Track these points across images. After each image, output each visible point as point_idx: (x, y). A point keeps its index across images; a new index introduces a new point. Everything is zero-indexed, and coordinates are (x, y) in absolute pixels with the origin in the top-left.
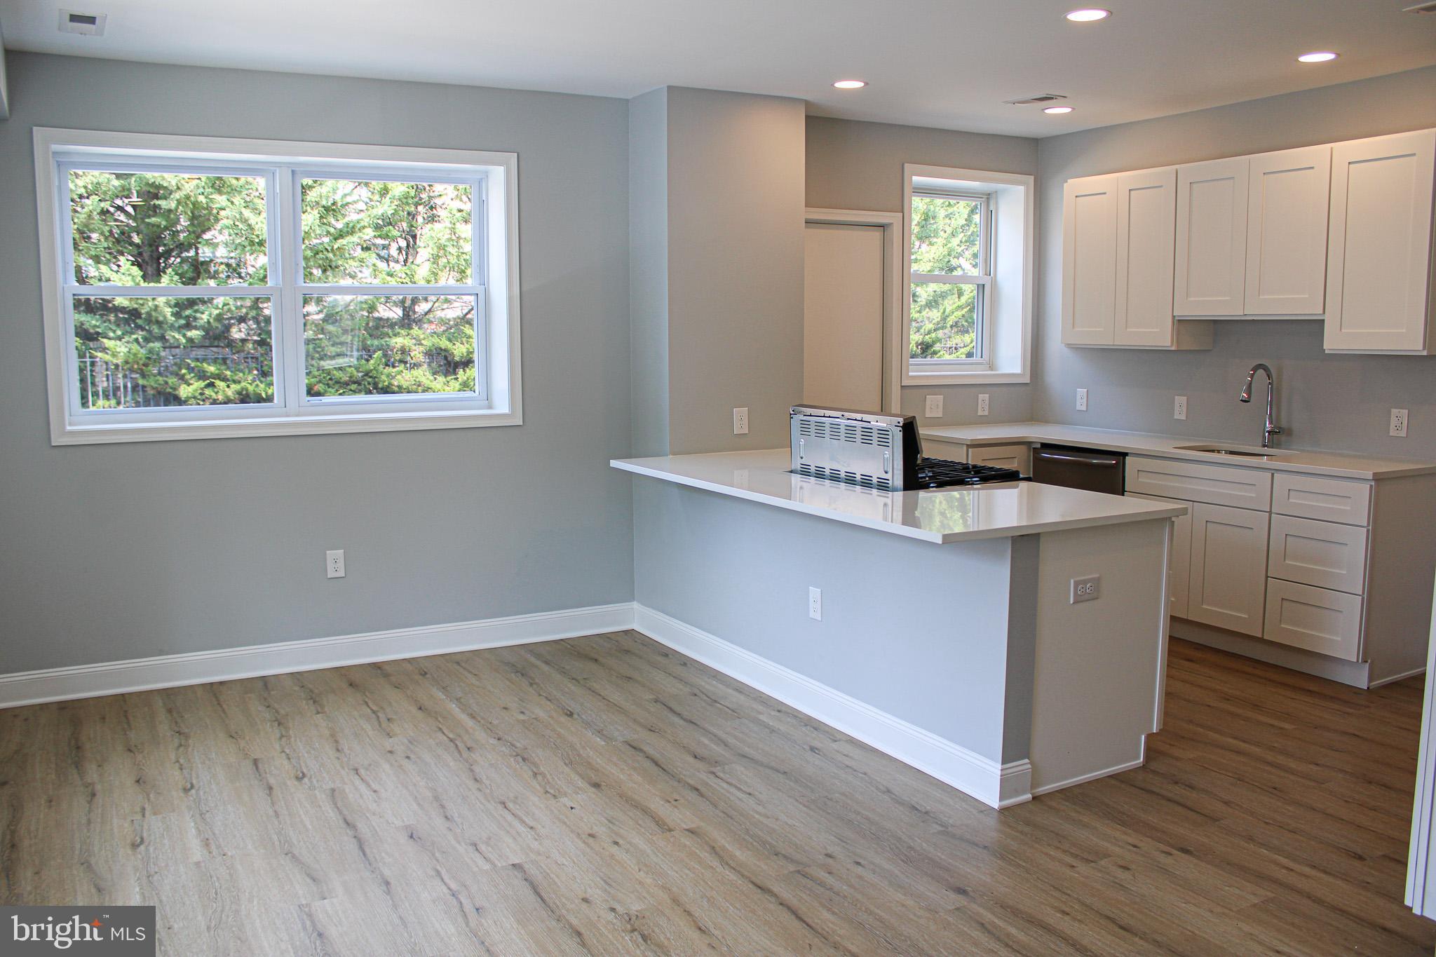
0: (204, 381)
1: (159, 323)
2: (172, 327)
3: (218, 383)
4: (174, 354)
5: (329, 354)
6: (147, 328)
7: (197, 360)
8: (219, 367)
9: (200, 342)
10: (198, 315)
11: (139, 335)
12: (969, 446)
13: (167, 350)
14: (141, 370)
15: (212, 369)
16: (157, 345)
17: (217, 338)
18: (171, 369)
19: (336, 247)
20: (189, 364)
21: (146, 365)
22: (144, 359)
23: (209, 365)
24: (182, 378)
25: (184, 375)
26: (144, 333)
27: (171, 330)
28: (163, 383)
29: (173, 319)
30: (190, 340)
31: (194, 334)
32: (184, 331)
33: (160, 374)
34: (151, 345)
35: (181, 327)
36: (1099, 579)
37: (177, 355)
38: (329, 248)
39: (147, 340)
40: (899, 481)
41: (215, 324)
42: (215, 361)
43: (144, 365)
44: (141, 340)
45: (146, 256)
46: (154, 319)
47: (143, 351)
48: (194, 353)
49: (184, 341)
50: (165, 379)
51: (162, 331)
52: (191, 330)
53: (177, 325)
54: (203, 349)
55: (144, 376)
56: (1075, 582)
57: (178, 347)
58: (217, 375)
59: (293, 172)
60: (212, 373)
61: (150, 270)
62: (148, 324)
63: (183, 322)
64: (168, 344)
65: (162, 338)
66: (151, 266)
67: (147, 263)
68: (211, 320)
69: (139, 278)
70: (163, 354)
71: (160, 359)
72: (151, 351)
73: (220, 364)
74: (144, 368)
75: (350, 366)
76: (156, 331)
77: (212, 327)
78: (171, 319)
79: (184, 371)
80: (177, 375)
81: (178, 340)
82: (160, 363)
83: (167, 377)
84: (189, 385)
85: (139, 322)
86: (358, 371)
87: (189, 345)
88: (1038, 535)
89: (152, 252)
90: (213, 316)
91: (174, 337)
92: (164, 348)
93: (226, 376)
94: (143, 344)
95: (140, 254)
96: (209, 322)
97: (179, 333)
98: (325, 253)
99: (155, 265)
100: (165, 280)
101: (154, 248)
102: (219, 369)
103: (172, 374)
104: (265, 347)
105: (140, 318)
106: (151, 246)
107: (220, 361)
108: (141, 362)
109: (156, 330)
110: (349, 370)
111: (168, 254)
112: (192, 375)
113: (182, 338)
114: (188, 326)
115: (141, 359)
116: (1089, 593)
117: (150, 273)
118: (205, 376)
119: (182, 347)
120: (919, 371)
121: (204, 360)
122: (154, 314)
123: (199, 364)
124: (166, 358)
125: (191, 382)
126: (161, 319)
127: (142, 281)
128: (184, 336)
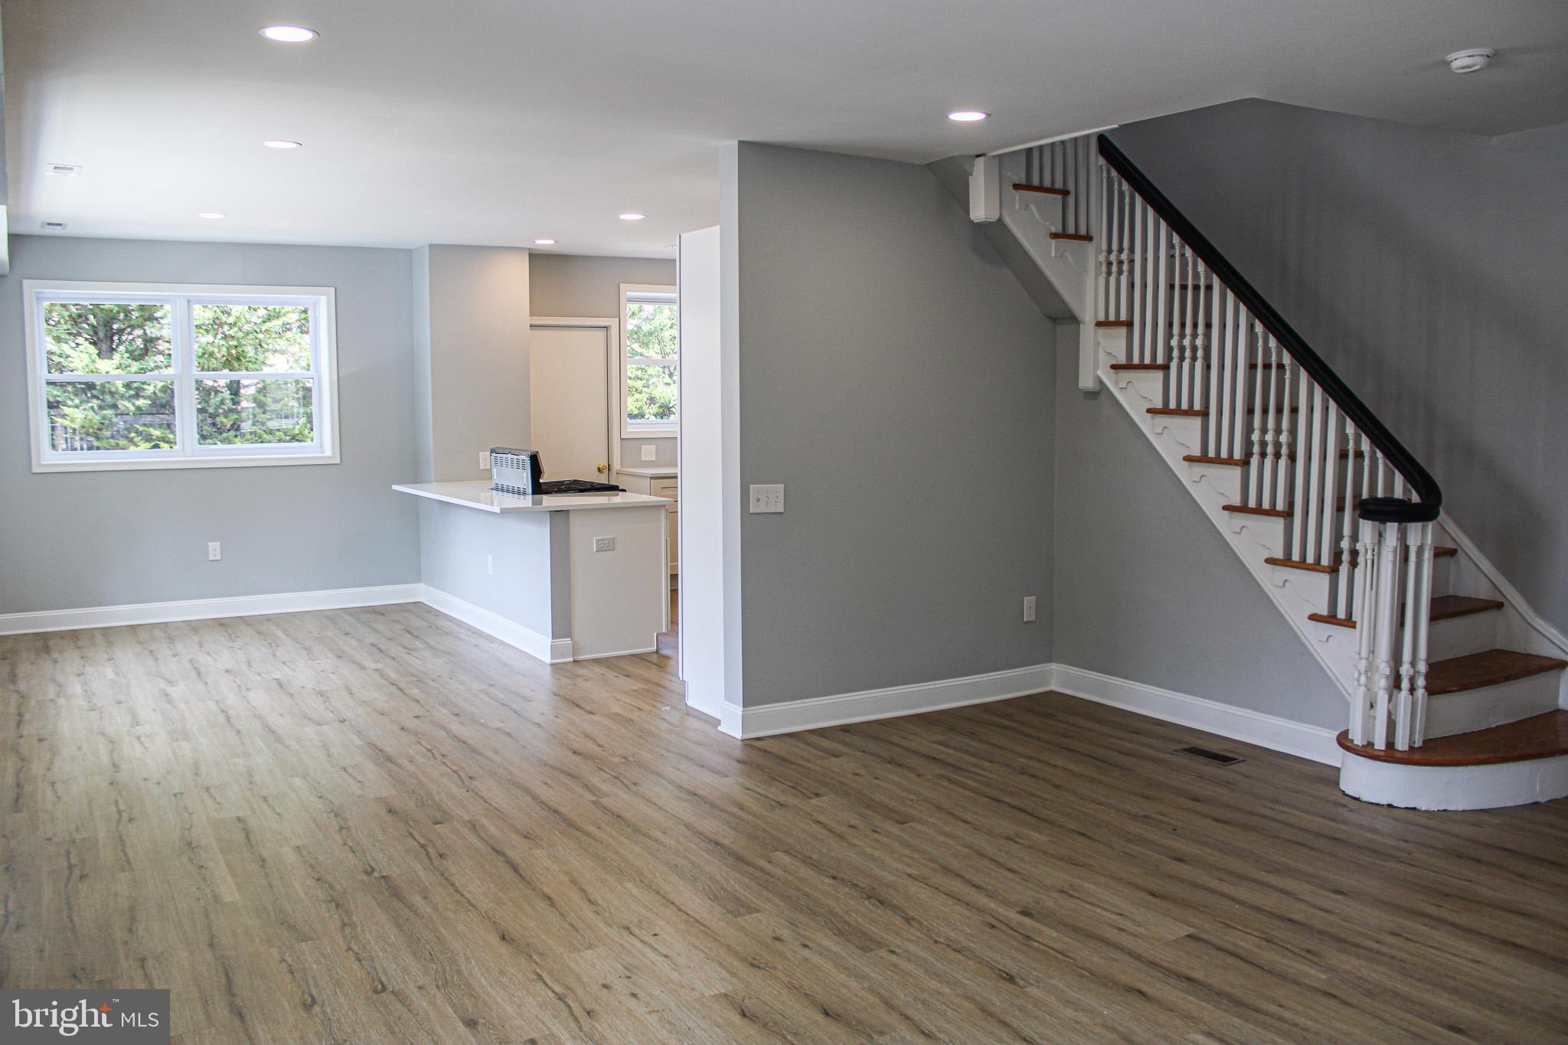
0: (150, 443)
1: (112, 393)
2: (122, 396)
3: (162, 444)
4: (125, 420)
5: (260, 420)
6: (101, 397)
7: (145, 425)
8: (163, 431)
9: (147, 410)
10: (145, 387)
11: (95, 403)
12: (651, 478)
13: (119, 417)
14: (96, 433)
15: (157, 433)
16: (109, 412)
17: (163, 406)
18: (121, 432)
19: (263, 329)
20: (138, 429)
21: (100, 429)
22: (98, 424)
23: (155, 429)
24: (131, 441)
25: (132, 438)
26: (99, 402)
27: (122, 400)
28: (114, 444)
29: (124, 390)
30: (139, 408)
31: (141, 402)
32: (134, 401)
33: (113, 437)
34: (105, 412)
35: (131, 397)
36: (614, 539)
37: (128, 421)
38: (258, 330)
39: (101, 408)
40: (529, 490)
41: (160, 394)
42: (160, 426)
43: (98, 429)
44: (96, 408)
45: (101, 335)
46: (107, 390)
47: (98, 417)
48: (143, 419)
49: (133, 409)
50: (117, 441)
51: (114, 401)
52: (138, 400)
53: (127, 395)
54: (151, 416)
55: (98, 438)
56: (597, 541)
57: (128, 414)
58: (162, 438)
59: (189, 301)
60: (157, 437)
61: (104, 347)
62: (103, 394)
63: (132, 392)
64: (119, 412)
65: (115, 406)
66: (106, 344)
67: (102, 341)
68: (157, 392)
69: (95, 356)
70: (115, 420)
71: (112, 424)
72: (104, 418)
73: (164, 429)
74: (98, 432)
75: (279, 430)
76: (109, 400)
77: (157, 396)
78: (122, 390)
79: (133, 435)
80: (127, 438)
81: (127, 407)
82: (112, 428)
83: (118, 439)
84: (137, 446)
85: (95, 392)
86: (286, 435)
87: (137, 412)
88: (568, 511)
89: (107, 331)
90: (158, 388)
91: (125, 406)
92: (116, 415)
93: (169, 439)
94: (98, 411)
95: (96, 333)
96: (154, 393)
97: (130, 402)
98: (255, 334)
99: (109, 343)
100: (117, 356)
101: (108, 328)
102: (164, 433)
103: (122, 437)
104: (204, 414)
105: (95, 388)
106: (105, 326)
107: (165, 426)
108: (96, 427)
109: (108, 398)
110: (278, 434)
111: (121, 332)
112: (140, 438)
113: (131, 406)
114: (137, 396)
115: (95, 424)
116: (607, 546)
117: (105, 349)
118: (152, 439)
119: (131, 414)
120: (633, 428)
121: (151, 425)
122: (107, 385)
123: (145, 428)
124: (117, 423)
125: (139, 444)
126: (113, 389)
127: (98, 358)
128: (133, 404)
